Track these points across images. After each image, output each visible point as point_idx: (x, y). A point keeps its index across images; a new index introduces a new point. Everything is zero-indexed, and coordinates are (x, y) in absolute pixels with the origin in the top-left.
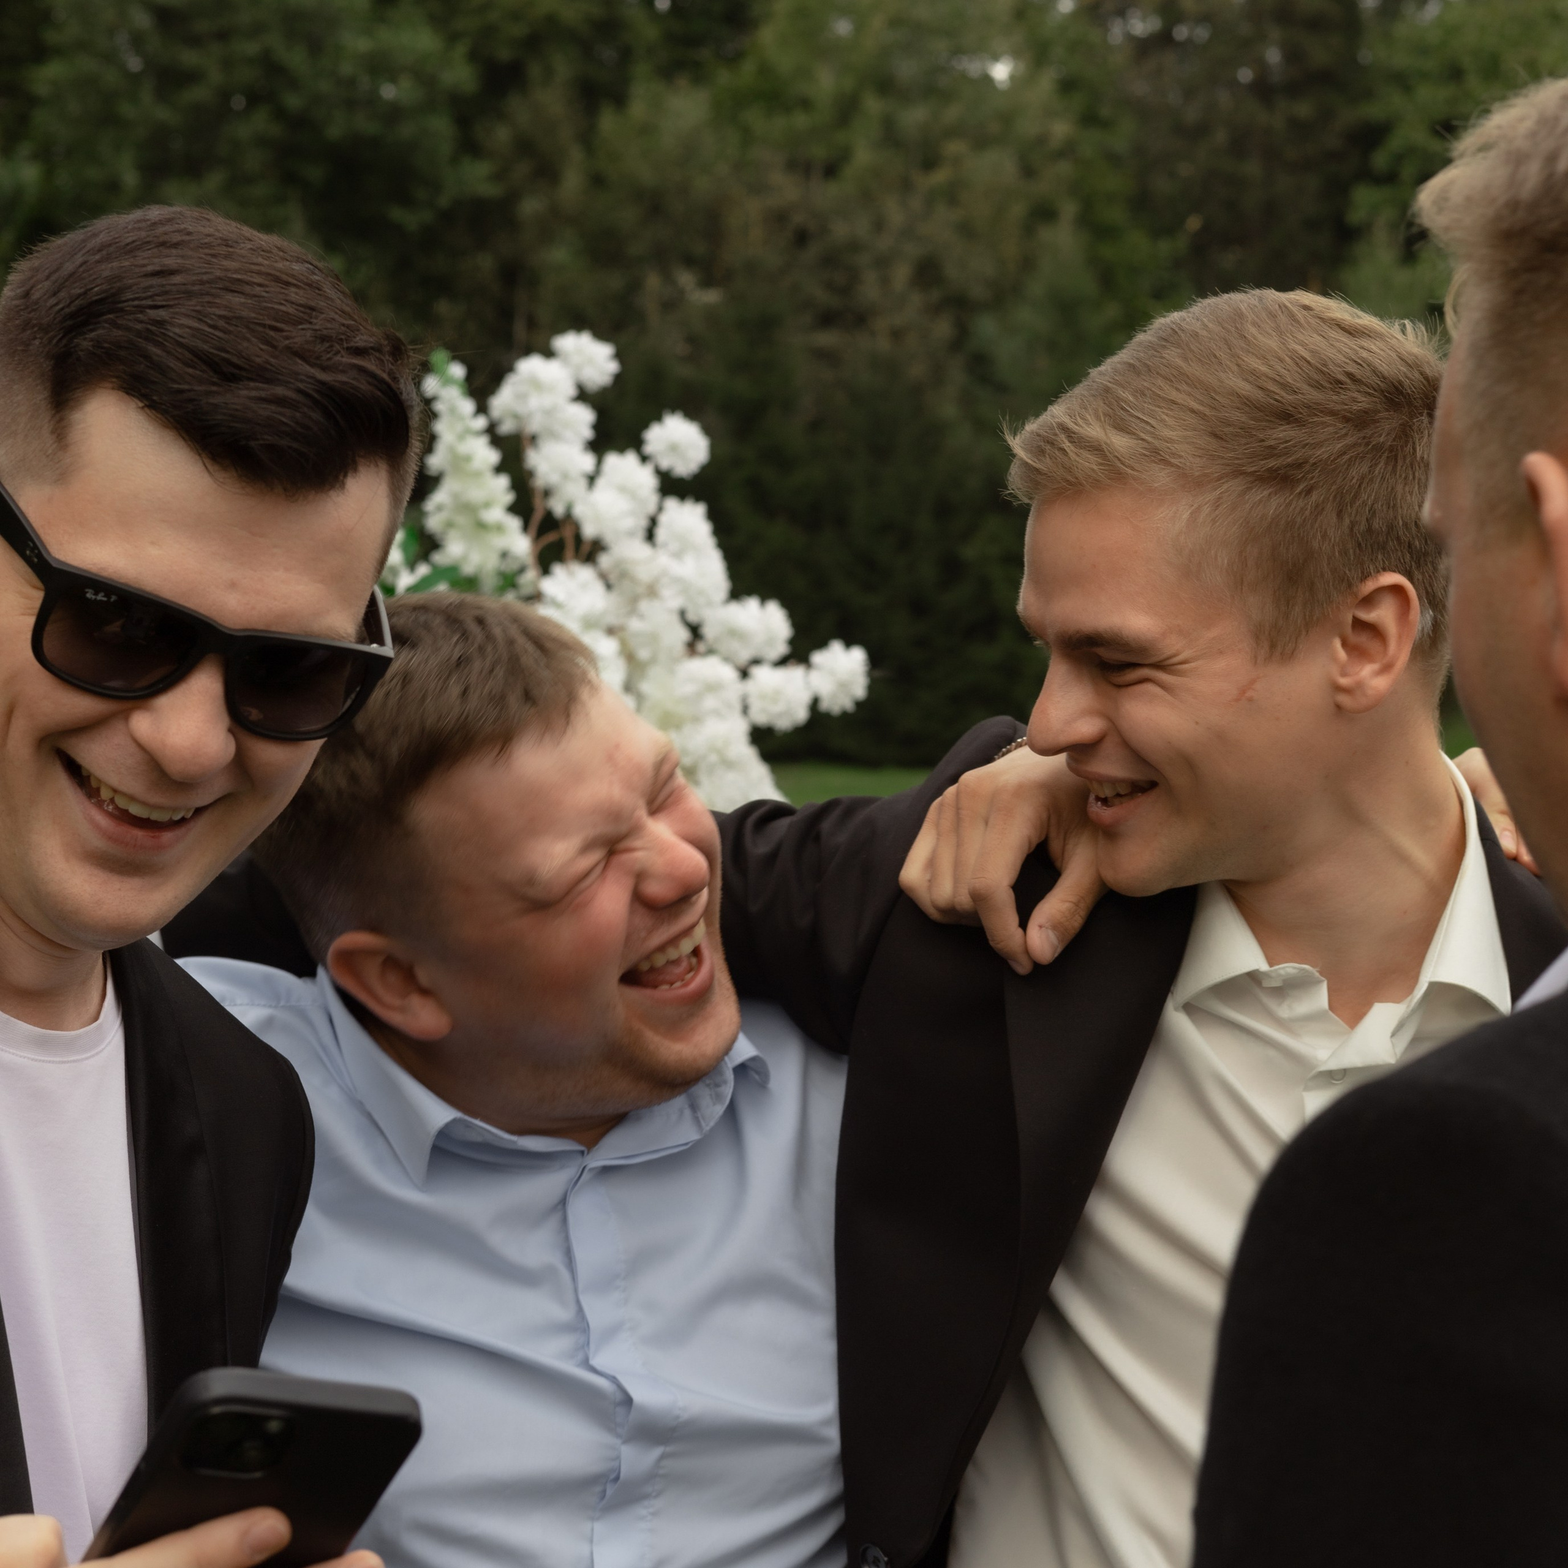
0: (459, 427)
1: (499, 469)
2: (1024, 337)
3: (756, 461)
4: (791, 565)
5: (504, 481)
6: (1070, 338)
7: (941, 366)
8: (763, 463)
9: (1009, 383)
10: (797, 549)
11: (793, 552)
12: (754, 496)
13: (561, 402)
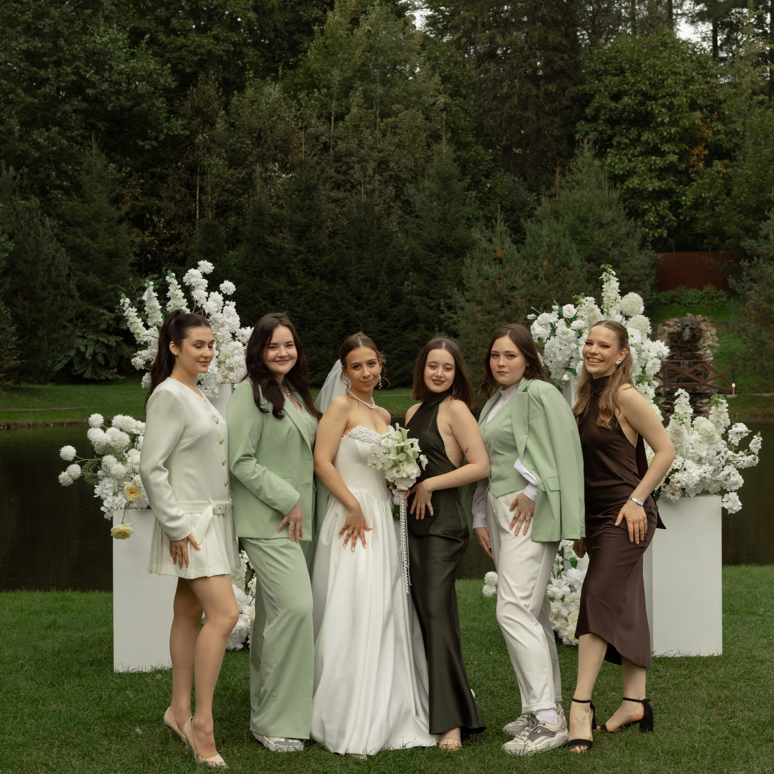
0: (174, 287)
2: (427, 193)
3: (306, 251)
4: (323, 298)
5: (185, 300)
6: (448, 194)
7: (390, 206)
8: (309, 251)
9: (420, 214)
10: (326, 291)
11: (323, 292)
12: (305, 267)
13: (199, 279)
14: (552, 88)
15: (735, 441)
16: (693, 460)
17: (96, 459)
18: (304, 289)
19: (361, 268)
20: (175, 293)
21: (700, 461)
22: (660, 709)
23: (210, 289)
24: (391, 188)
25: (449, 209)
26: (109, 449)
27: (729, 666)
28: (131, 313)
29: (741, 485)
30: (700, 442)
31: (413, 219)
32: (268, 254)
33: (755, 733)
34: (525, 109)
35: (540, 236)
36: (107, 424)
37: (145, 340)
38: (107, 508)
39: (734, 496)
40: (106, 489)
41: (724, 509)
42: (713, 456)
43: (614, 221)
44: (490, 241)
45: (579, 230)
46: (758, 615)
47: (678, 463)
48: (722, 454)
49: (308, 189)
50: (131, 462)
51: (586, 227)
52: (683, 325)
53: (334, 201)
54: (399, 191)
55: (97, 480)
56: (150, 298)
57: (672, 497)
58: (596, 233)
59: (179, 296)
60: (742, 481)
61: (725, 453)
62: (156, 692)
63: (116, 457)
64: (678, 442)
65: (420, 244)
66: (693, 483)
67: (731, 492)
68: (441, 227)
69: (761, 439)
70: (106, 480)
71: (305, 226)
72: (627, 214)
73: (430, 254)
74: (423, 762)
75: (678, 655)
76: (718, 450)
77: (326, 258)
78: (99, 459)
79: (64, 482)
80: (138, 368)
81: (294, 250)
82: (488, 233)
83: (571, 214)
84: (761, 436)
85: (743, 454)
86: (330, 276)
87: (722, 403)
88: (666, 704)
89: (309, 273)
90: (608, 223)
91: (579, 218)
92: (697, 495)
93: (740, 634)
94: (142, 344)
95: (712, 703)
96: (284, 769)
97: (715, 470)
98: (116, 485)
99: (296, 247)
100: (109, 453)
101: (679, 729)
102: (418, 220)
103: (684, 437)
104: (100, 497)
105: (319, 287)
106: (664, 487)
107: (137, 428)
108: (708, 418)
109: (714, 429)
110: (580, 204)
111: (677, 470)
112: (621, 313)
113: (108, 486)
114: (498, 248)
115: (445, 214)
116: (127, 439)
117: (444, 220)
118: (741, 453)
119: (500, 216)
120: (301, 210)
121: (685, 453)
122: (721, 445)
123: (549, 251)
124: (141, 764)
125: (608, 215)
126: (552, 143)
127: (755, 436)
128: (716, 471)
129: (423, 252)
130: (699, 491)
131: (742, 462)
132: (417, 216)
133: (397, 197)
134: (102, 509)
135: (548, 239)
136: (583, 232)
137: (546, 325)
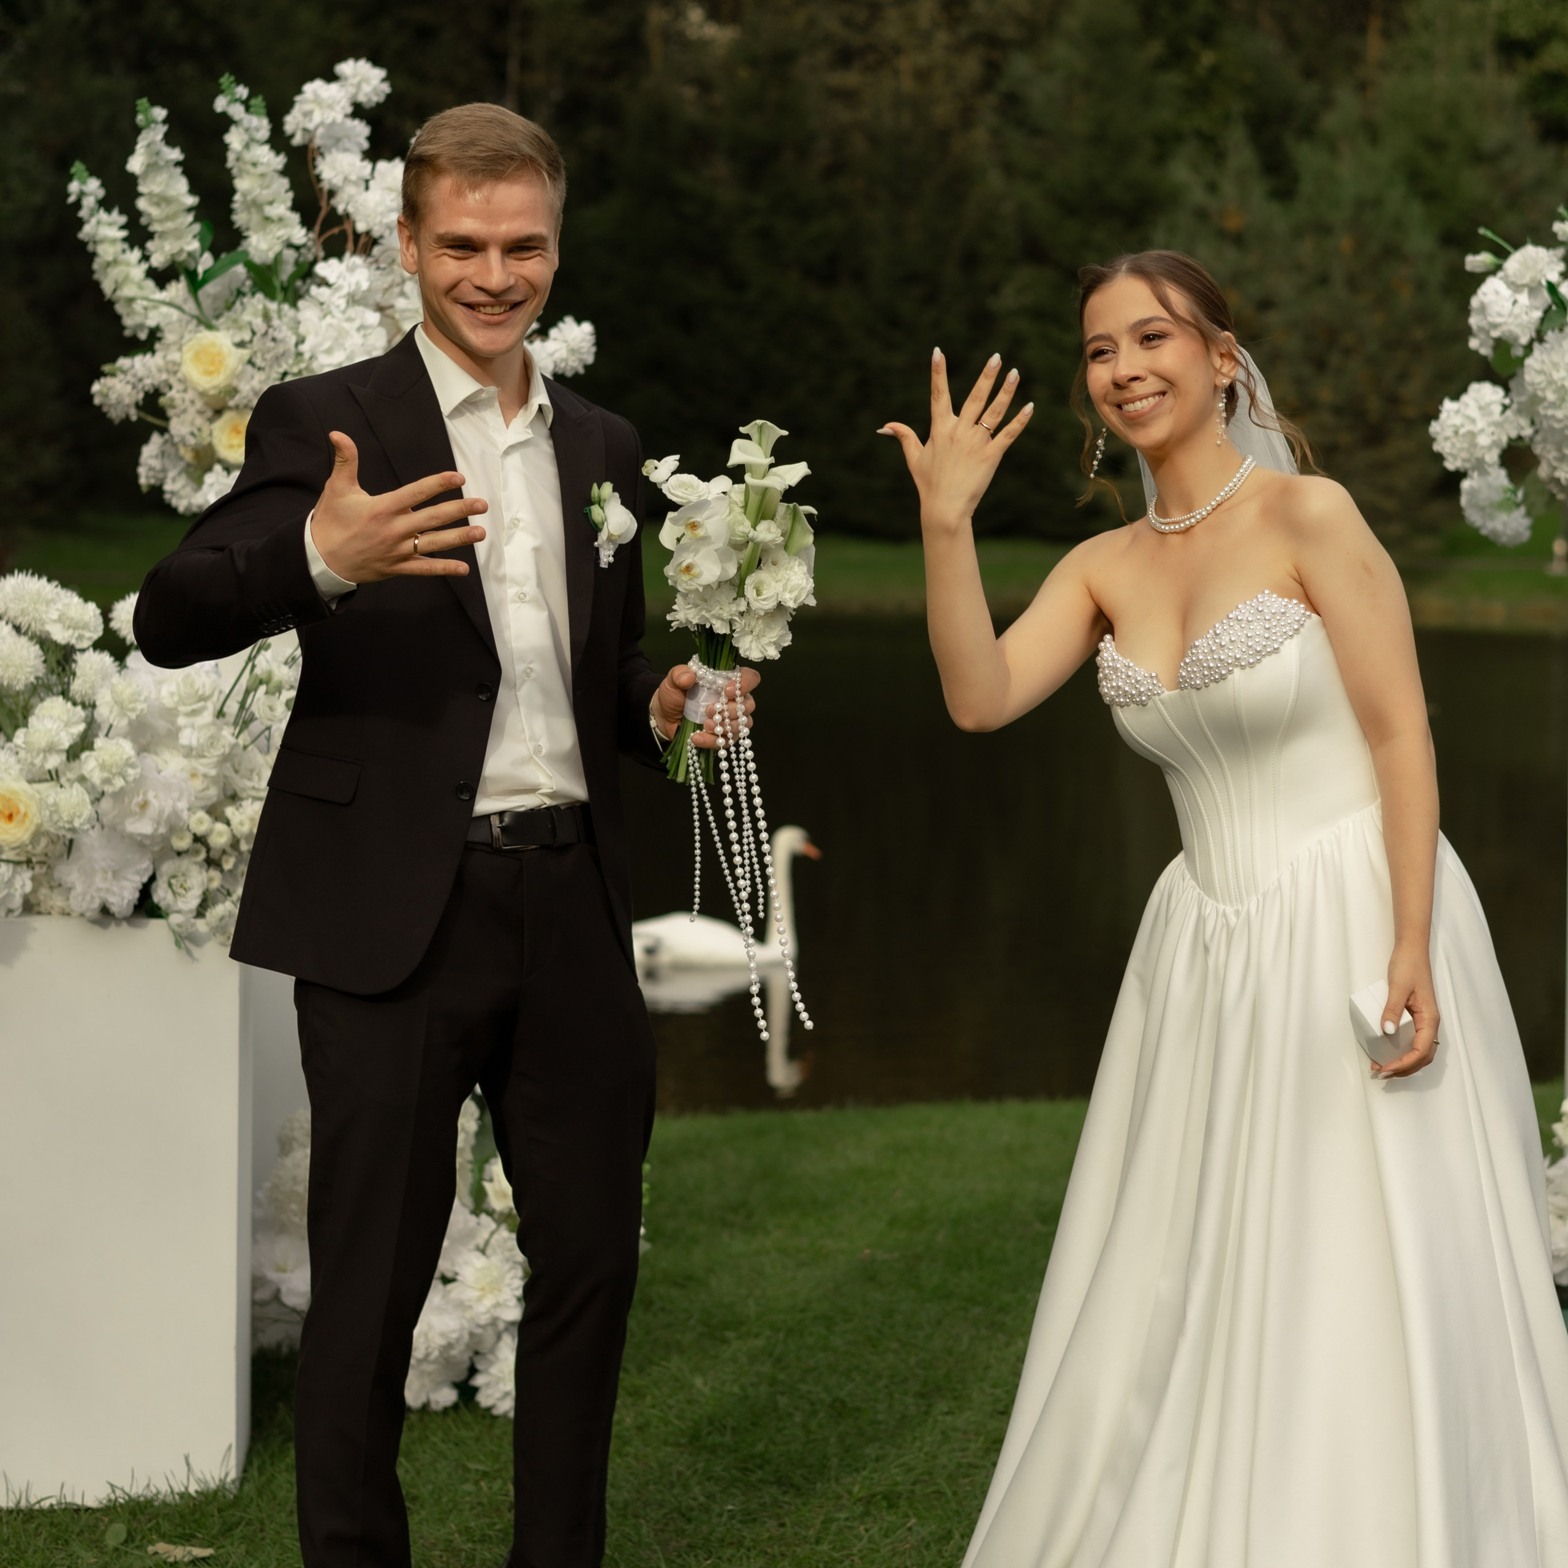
0: (246, 137)
1: (285, 172)
13: (339, 118)
20: (251, 155)
23: (375, 152)
28: (105, 229)
37: (151, 322)
56: (152, 167)
59: (264, 167)
80: (115, 415)
94: (143, 336)
137: (1533, 290)
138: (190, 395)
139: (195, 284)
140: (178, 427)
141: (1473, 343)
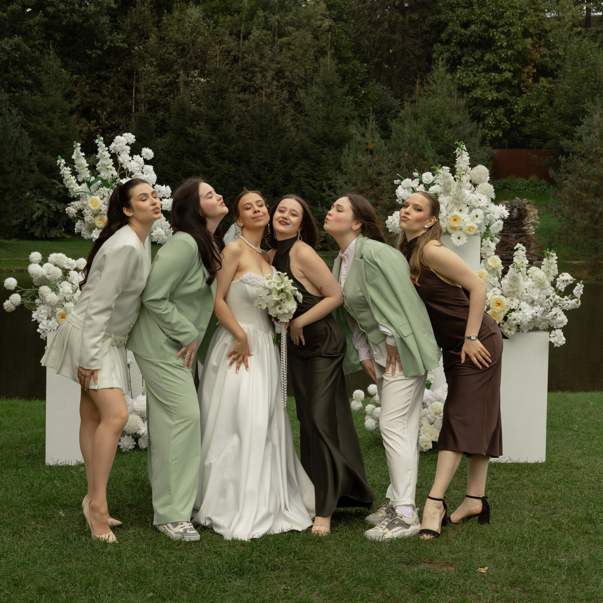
0: (102, 150)
2: (314, 97)
3: (218, 140)
4: (230, 177)
5: (112, 160)
6: (331, 98)
7: (285, 107)
8: (221, 140)
9: (309, 113)
10: (233, 172)
11: (231, 173)
12: (217, 152)
13: (124, 145)
14: (415, 16)
15: (562, 287)
16: (527, 301)
17: (33, 289)
18: (216, 170)
19: (260, 155)
20: (103, 154)
21: (532, 303)
22: (495, 505)
23: (132, 153)
24: (285, 92)
25: (332, 110)
26: (44, 281)
27: (551, 471)
28: (66, 171)
29: (566, 324)
30: (533, 287)
31: (303, 117)
32: (188, 141)
33: (574, 526)
34: (394, 33)
35: (403, 133)
36: (44, 261)
37: (78, 194)
38: (42, 330)
39: (559, 333)
40: (42, 314)
41: (550, 343)
42: (543, 299)
43: (460, 123)
44: (363, 135)
45: (433, 129)
46: (573, 431)
47: (515, 304)
48: (551, 298)
49: (221, 91)
50: (63, 292)
51: (439, 127)
52: (512, 206)
53: (241, 101)
54: (292, 96)
55: (35, 307)
56: (78, 157)
57: (509, 332)
58: (446, 132)
59: (106, 157)
60: (566, 321)
61: (554, 297)
62: (79, 482)
63: (51, 288)
64: (515, 287)
65: (308, 137)
66: (526, 320)
67: (557, 329)
68: (324, 124)
69: (583, 286)
70: (42, 307)
71: (218, 120)
72: (471, 118)
73: (316, 145)
74: (298, 545)
75: (509, 462)
76: (548, 295)
77: (234, 146)
78: (36, 289)
79: (8, 308)
80: (71, 216)
81: (209, 138)
82: (363, 129)
83: (427, 117)
84: (583, 284)
85: (568, 298)
86: (237, 160)
87: (552, 256)
88: (499, 500)
89: (220, 157)
90: (456, 125)
91: (433, 119)
92: (529, 331)
93: (559, 446)
94: (76, 197)
95: (538, 501)
96: (181, 548)
97: (544, 311)
98: (50, 311)
99: (210, 136)
100: (44, 285)
101: (510, 522)
102: (307, 118)
103: (520, 283)
104: (36, 320)
105: (228, 168)
106: (503, 324)
107: (68, 264)
108: (540, 268)
109: (545, 277)
110: (434, 109)
111: (514, 310)
112: (471, 181)
113: (43, 311)
114: (369, 141)
115: (328, 114)
116: (59, 272)
117: (327, 118)
118: (566, 297)
119: (372, 117)
120: (215, 107)
121: (520, 296)
122: (550, 291)
123: (410, 145)
124: (61, 541)
125: (456, 118)
126: (414, 60)
127: (578, 284)
128: (546, 312)
129: (310, 143)
130: (531, 328)
131: (567, 305)
132: (306, 115)
133: (290, 99)
134: (38, 330)
135: (409, 135)
136: (436, 131)
137: (408, 189)
138: (89, 211)
139: (89, 184)
140: (86, 219)
141: (397, 201)
